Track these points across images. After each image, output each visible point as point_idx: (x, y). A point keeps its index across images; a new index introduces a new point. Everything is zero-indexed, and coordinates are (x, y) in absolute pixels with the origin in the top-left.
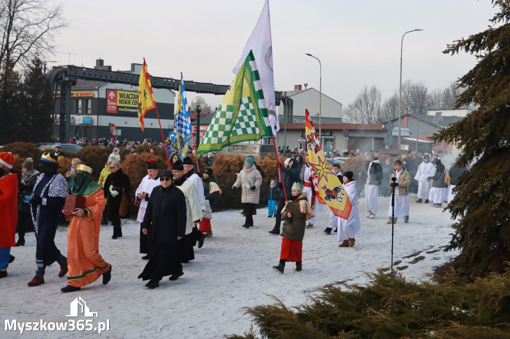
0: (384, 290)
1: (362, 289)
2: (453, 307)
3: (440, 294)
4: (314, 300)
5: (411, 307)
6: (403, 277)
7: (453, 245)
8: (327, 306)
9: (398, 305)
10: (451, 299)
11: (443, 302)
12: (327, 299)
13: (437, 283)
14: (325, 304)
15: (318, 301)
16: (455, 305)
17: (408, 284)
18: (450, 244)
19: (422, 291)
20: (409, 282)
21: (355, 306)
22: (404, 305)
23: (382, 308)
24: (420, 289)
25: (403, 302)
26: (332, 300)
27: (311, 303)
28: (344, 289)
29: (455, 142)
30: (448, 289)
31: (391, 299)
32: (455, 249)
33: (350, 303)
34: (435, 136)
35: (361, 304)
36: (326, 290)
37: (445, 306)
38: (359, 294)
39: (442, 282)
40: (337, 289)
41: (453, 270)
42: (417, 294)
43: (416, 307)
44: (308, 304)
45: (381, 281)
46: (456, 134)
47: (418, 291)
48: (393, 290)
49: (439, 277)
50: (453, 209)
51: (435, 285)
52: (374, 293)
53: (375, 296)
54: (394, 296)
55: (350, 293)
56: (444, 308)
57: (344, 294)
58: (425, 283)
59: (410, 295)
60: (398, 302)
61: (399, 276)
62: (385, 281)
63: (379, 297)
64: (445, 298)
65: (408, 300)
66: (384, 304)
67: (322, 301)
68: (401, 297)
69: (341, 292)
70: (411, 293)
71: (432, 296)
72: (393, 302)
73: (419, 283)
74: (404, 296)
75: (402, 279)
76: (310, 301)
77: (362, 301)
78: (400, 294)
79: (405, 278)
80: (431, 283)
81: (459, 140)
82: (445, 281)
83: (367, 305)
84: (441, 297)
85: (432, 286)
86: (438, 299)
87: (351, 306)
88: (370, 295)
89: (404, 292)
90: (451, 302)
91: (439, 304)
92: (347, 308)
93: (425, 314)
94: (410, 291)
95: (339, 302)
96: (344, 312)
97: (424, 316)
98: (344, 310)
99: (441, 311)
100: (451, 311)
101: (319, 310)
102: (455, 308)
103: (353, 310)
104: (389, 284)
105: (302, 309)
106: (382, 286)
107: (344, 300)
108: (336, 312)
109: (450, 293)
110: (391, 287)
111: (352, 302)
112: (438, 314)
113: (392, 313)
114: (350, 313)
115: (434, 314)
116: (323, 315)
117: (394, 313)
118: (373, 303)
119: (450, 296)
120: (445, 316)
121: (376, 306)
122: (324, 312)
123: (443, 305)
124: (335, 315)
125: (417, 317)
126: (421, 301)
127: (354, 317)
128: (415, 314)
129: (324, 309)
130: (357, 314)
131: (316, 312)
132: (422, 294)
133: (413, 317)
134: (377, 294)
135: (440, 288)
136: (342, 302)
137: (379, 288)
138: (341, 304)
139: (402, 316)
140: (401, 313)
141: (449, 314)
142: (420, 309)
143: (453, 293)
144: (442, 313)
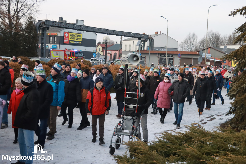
0: (194, 135)
1: (183, 134)
2: (229, 145)
3: (222, 138)
4: (158, 139)
5: (207, 144)
6: (203, 128)
7: (230, 113)
9: (201, 143)
10: (228, 141)
11: (224, 142)
12: (165, 139)
14: (164, 141)
15: (160, 139)
16: (230, 144)
17: (206, 132)
18: (228, 112)
19: (213, 136)
21: (179, 142)
23: (192, 144)
24: (212, 135)
25: (203, 142)
26: (167, 139)
27: (157, 140)
28: (173, 134)
29: (233, 61)
30: (226, 135)
31: (197, 140)
32: (231, 114)
33: (176, 141)
34: (223, 58)
35: (182, 142)
36: (164, 134)
37: (225, 144)
38: (181, 136)
40: (170, 134)
41: (229, 125)
42: (210, 137)
43: (210, 144)
44: (155, 141)
45: (193, 130)
46: (233, 57)
47: (211, 136)
48: (198, 135)
49: (223, 129)
50: (231, 95)
51: (220, 133)
52: (189, 136)
53: (189, 138)
54: (199, 138)
55: (177, 136)
56: (224, 145)
58: (215, 131)
59: (207, 138)
60: (200, 141)
62: (195, 130)
63: (191, 138)
64: (225, 140)
65: (206, 140)
66: (194, 142)
67: (162, 139)
68: (202, 139)
69: (172, 135)
70: (207, 137)
71: (218, 139)
72: (198, 142)
73: (212, 132)
74: (204, 138)
75: (203, 130)
76: (156, 139)
77: (182, 140)
78: (202, 137)
79: (205, 129)
80: (218, 132)
82: (225, 131)
83: (185, 143)
84: (223, 140)
85: (218, 133)
86: (221, 140)
87: (176, 142)
88: (186, 138)
89: (204, 136)
90: (228, 142)
91: (221, 143)
92: (175, 144)
93: (214, 148)
94: (207, 136)
95: (171, 140)
96: (173, 145)
97: (213, 149)
98: (173, 144)
99: (222, 147)
100: (228, 147)
101: (161, 144)
102: (230, 146)
103: (178, 145)
104: (196, 132)
105: (152, 143)
106: (193, 133)
107: (173, 139)
108: (169, 145)
109: (228, 137)
110: (198, 133)
111: (177, 140)
112: (221, 148)
113: (197, 147)
114: (176, 146)
115: (219, 148)
116: (163, 146)
117: (198, 147)
118: (188, 141)
119: (227, 139)
120: (225, 149)
121: (189, 143)
122: (163, 145)
123: (223, 143)
124: (169, 147)
125: (210, 149)
126: (212, 141)
127: (178, 148)
128: (209, 148)
129: (163, 144)
130: (180, 147)
131: (159, 145)
132: (213, 138)
133: (208, 149)
134: (190, 137)
135: (222, 134)
136: (172, 140)
137: (191, 134)
138: (172, 141)
139: (202, 148)
140: (202, 147)
141: (226, 148)
142: (212, 146)
143: (229, 137)
144: (223, 148)
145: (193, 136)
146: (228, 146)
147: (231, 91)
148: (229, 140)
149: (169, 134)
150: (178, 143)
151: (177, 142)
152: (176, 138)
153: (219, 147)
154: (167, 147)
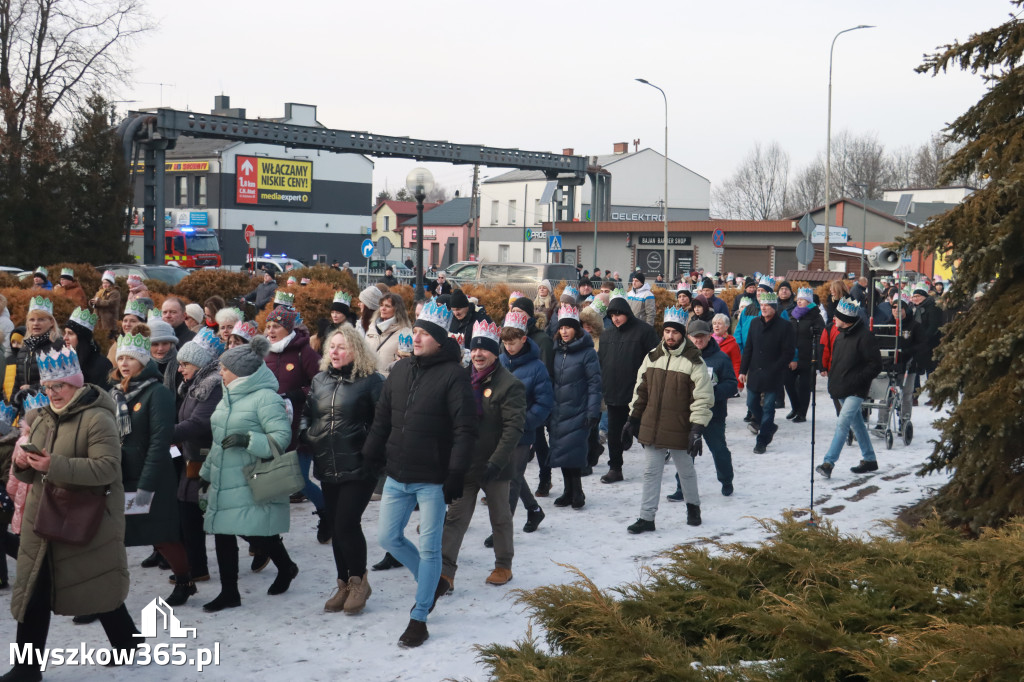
0: (795, 555)
1: (751, 551)
3: (908, 562)
4: (653, 574)
5: (849, 589)
6: (833, 528)
7: (935, 464)
8: (681, 586)
9: (825, 583)
10: (931, 571)
11: (915, 577)
12: (680, 574)
13: (903, 539)
14: (676, 582)
15: (662, 576)
16: (940, 583)
17: (844, 541)
18: (929, 461)
19: (873, 557)
20: (845, 537)
21: (737, 586)
22: (836, 585)
23: (791, 590)
24: (869, 551)
25: (834, 578)
26: (691, 574)
27: (648, 581)
28: (714, 552)
29: (939, 255)
30: (925, 550)
31: (810, 571)
32: (939, 470)
33: (728, 581)
34: (898, 243)
35: (748, 582)
36: (678, 555)
37: (920, 586)
38: (745, 561)
39: (913, 537)
40: (702, 553)
41: (936, 513)
42: (862, 561)
43: (861, 588)
44: (643, 583)
45: (790, 536)
46: (942, 237)
47: (863, 556)
48: (813, 554)
49: (908, 527)
50: (936, 390)
51: (898, 544)
52: (776, 561)
53: (777, 566)
54: (816, 566)
55: (727, 560)
56: (917, 589)
57: (715, 562)
58: (879, 539)
59: (847, 564)
60: (823, 577)
61: (826, 526)
62: (798, 536)
63: (785, 567)
64: (920, 569)
65: (844, 574)
66: (796, 582)
67: (670, 577)
68: (830, 569)
69: (708, 559)
70: (850, 560)
71: (893, 565)
72: (813, 578)
73: (866, 540)
74: (836, 566)
75: (832, 532)
76: (647, 576)
77: (751, 576)
78: (827, 562)
79: (837, 530)
80: (890, 540)
81: (947, 250)
82: (919, 536)
83: (762, 585)
84: (911, 568)
85: (892, 546)
86: (904, 571)
87: (728, 586)
88: (767, 565)
89: (836, 558)
90: (932, 577)
91: (906, 581)
92: (721, 590)
93: (879, 601)
94: (848, 555)
95: (704, 578)
96: (715, 598)
97: (876, 607)
98: (715, 594)
99: (911, 596)
100: (931, 595)
101: (665, 596)
102: (939, 590)
103: (734, 594)
104: (805, 542)
105: (631, 592)
106: (791, 547)
107: (714, 575)
108: (700, 598)
109: (930, 559)
110: (810, 548)
111: (731, 578)
112: (904, 601)
113: (812, 599)
114: (728, 600)
115: (897, 602)
116: (673, 604)
117: (815, 600)
118: (773, 579)
119: (928, 565)
120: (920, 604)
121: (779, 586)
122: (674, 598)
123: (914, 583)
124: (697, 604)
125: (862, 607)
126: (871, 575)
127: (736, 608)
128: (858, 603)
129: (675, 594)
130: (740, 603)
131: (659, 599)
132: (872, 562)
133: (854, 607)
134: (782, 561)
135: (908, 549)
136: (712, 578)
137: (786, 551)
138: (709, 582)
139: (831, 605)
140: (829, 599)
141: (927, 601)
142: (869, 592)
143: (936, 559)
144: (912, 599)
145: (794, 559)
146: (934, 592)
147: (937, 373)
148: (936, 571)
149: (699, 556)
150: (734, 589)
151: (732, 583)
152: (725, 567)
153: (896, 599)
154: (692, 604)
